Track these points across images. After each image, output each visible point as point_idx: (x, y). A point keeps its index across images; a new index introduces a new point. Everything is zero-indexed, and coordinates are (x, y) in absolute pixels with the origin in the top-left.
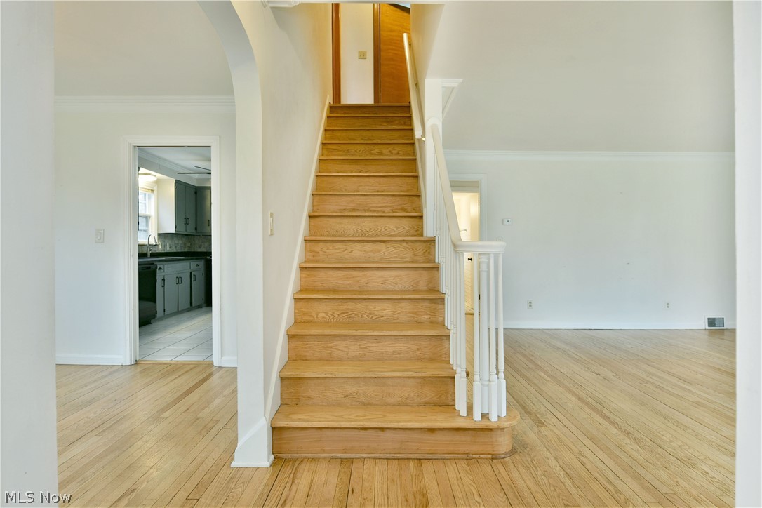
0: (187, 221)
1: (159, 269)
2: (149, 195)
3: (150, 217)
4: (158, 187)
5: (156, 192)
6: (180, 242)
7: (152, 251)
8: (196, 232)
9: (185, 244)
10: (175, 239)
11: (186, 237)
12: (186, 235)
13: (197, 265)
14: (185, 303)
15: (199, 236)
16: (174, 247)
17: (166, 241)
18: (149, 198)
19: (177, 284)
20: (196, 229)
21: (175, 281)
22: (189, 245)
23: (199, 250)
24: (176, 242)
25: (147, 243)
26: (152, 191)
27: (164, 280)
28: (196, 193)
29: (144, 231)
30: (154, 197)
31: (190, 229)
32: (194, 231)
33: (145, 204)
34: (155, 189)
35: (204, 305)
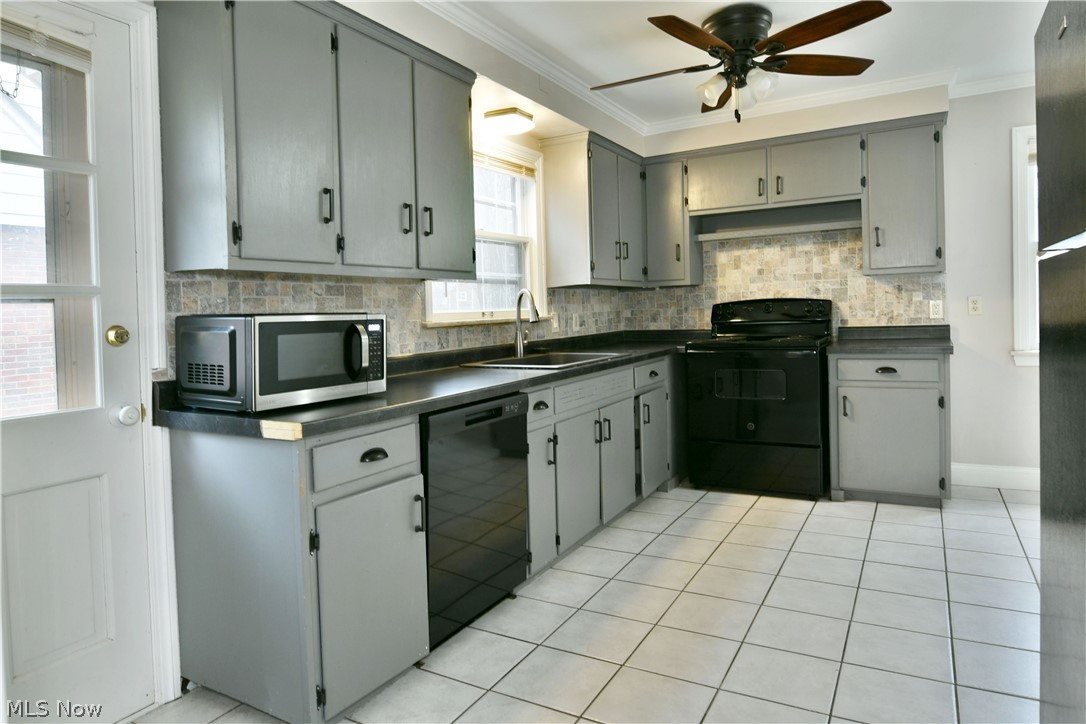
0: (622, 251)
1: (540, 405)
2: (522, 181)
3: (525, 244)
4: (545, 160)
5: (539, 174)
6: (607, 308)
7: (533, 338)
8: (647, 281)
9: (618, 314)
10: (594, 300)
11: (619, 295)
12: (620, 289)
13: (653, 374)
14: (619, 489)
15: (654, 289)
16: (590, 322)
17: (571, 307)
18: (524, 193)
19: (599, 441)
20: (645, 271)
21: (591, 433)
22: (627, 314)
23: (653, 327)
24: (597, 309)
25: (513, 317)
26: (531, 171)
27: (554, 440)
28: (643, 176)
29: (511, 282)
30: (535, 189)
31: (629, 274)
32: (640, 276)
33: (513, 209)
34: (539, 165)
35: (672, 482)
